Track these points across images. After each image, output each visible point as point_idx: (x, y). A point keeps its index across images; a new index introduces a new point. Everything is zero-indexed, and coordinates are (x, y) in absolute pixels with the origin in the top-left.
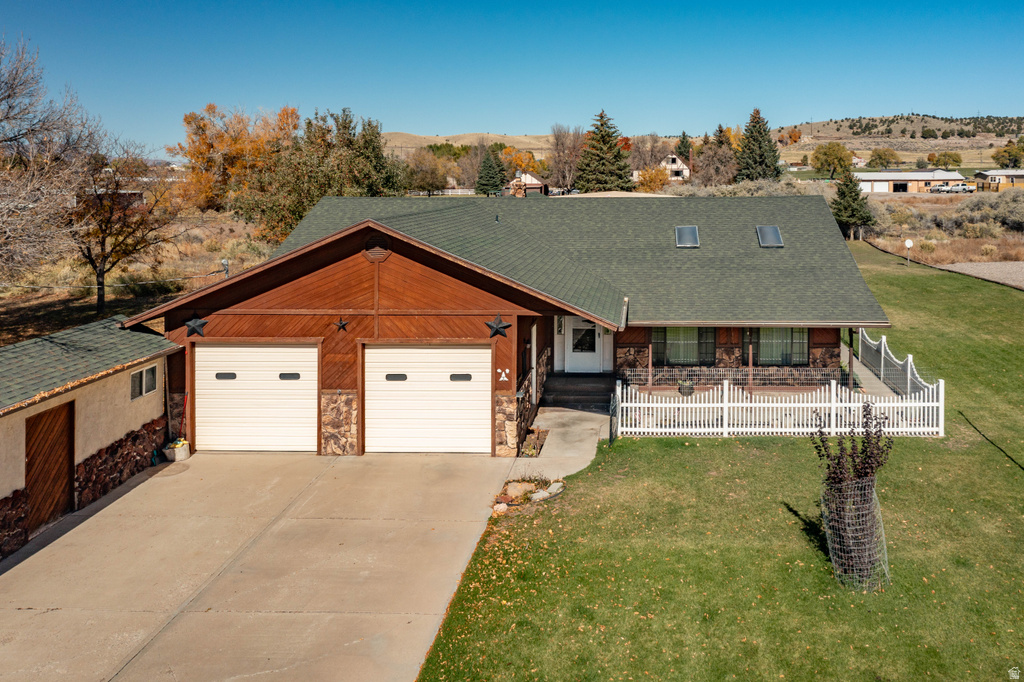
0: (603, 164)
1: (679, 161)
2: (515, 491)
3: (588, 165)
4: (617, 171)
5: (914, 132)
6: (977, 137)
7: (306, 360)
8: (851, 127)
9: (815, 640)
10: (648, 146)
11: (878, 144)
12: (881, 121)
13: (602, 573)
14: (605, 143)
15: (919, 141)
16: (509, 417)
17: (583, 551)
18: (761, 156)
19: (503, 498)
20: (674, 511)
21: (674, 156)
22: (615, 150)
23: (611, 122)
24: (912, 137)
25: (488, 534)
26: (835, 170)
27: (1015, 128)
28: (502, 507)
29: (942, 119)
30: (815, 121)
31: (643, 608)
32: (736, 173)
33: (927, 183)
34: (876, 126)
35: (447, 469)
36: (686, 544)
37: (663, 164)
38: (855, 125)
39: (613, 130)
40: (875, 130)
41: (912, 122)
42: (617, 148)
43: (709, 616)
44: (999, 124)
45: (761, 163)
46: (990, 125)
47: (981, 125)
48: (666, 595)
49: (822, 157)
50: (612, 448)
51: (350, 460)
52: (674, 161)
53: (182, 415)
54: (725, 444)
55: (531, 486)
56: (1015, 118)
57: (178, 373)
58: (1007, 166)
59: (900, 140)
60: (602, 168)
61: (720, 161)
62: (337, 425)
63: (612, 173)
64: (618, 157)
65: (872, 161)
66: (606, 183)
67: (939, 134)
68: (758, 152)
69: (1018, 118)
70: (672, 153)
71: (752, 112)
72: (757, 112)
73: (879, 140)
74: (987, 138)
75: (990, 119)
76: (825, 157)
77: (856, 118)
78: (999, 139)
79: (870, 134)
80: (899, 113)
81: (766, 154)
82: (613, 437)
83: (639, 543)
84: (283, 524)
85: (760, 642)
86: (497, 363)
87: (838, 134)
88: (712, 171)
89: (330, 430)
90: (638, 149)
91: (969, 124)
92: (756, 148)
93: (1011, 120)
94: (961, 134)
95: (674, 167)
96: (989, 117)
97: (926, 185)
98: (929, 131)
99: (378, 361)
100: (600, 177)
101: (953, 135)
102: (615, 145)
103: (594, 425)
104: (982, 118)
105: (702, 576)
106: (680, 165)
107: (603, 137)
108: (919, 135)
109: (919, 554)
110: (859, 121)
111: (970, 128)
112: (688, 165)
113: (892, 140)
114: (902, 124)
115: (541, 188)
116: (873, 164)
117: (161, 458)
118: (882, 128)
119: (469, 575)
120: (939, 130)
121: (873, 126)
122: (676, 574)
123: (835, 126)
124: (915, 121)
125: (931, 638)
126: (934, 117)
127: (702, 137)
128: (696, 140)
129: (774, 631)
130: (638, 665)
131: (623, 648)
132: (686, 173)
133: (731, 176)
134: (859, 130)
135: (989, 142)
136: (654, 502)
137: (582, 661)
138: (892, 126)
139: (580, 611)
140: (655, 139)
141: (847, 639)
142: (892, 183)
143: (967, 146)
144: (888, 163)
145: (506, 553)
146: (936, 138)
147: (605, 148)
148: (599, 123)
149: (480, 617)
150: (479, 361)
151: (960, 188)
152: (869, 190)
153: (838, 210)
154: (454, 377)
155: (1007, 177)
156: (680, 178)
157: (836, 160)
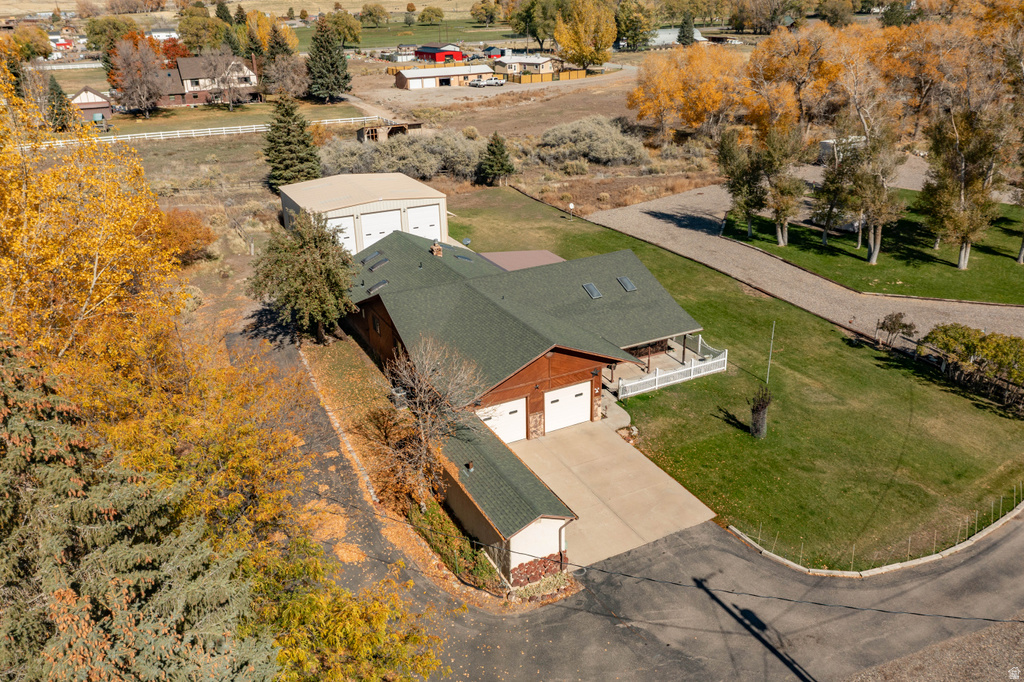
1: (245, 68)
2: (624, 434)
9: (765, 455)
13: (693, 454)
16: (599, 406)
17: (679, 449)
18: (332, 65)
19: (626, 438)
21: (239, 62)
25: (642, 452)
26: (345, 38)
31: (718, 460)
32: (310, 82)
33: (466, 77)
43: (736, 457)
45: (334, 72)
48: (719, 455)
50: (627, 405)
51: (544, 439)
54: (660, 394)
55: (626, 431)
62: (536, 427)
82: (620, 400)
83: (689, 441)
84: (574, 470)
85: (755, 460)
86: (592, 386)
89: (533, 429)
92: (328, 57)
95: (240, 73)
97: (464, 79)
99: (549, 397)
105: (720, 446)
106: (246, 71)
112: (254, 72)
115: (109, 107)
116: (365, 20)
119: (662, 466)
122: (712, 448)
125: (788, 447)
129: (755, 456)
131: (727, 471)
132: (254, 79)
133: (306, 85)
136: (674, 426)
141: (772, 453)
142: (438, 79)
144: (379, 18)
145: (661, 457)
149: (683, 476)
150: (586, 387)
151: (493, 82)
152: (420, 87)
153: (491, 166)
154: (576, 396)
155: (521, 64)
156: (248, 85)
157: (346, 30)
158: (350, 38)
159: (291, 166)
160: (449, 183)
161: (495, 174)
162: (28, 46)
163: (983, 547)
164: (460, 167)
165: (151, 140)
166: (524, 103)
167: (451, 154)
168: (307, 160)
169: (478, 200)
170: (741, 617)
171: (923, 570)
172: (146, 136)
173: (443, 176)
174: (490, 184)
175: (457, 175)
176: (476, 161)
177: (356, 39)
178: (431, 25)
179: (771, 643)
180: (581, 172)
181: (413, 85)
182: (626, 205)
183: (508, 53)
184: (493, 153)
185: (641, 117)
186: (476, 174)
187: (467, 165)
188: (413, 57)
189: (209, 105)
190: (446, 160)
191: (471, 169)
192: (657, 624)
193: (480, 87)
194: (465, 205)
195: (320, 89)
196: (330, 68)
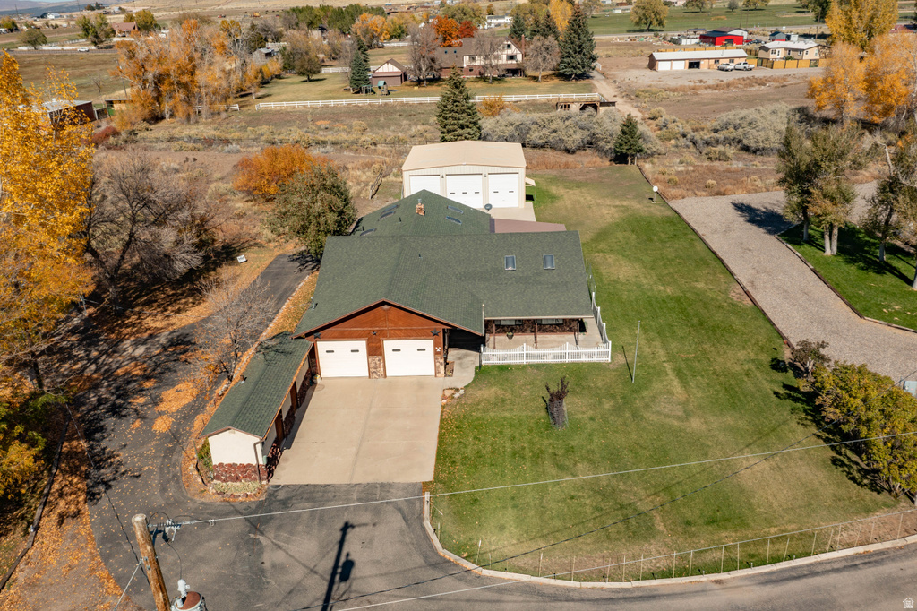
0: (456, 105)
1: (513, 47)
2: (448, 393)
3: (446, 106)
4: (467, 110)
7: (362, 345)
9: (542, 444)
13: (481, 425)
14: (457, 89)
16: (441, 364)
17: (475, 418)
19: (444, 397)
20: (504, 401)
21: (509, 43)
25: (442, 412)
26: (651, 22)
28: (445, 401)
31: (494, 436)
32: (559, 61)
33: (717, 61)
35: (419, 383)
36: (507, 414)
37: (500, 49)
43: (513, 438)
48: (501, 432)
49: (639, 11)
50: (481, 371)
51: (382, 379)
52: (509, 46)
53: (316, 366)
54: (522, 368)
55: (453, 391)
57: (313, 354)
61: (547, 50)
62: (376, 368)
63: (463, 112)
65: (689, 2)
68: (578, 43)
70: (507, 40)
76: (643, 11)
81: (584, 44)
82: (480, 366)
83: (492, 414)
84: (373, 411)
85: (526, 445)
86: (436, 345)
88: (540, 60)
89: (373, 370)
92: (576, 39)
95: (510, 52)
99: (388, 345)
100: (455, 115)
103: (471, 358)
105: (512, 426)
106: (514, 50)
107: (455, 84)
109: (580, 416)
112: (520, 51)
115: (401, 76)
116: (690, 5)
117: (313, 383)
119: (441, 428)
122: (503, 425)
125: (573, 443)
129: (531, 443)
130: (493, 453)
131: (489, 448)
132: (519, 57)
133: (555, 63)
136: (497, 398)
137: (478, 452)
139: (476, 438)
141: (550, 444)
142: (687, 62)
144: (703, 4)
145: (451, 420)
147: (457, 93)
149: (448, 441)
150: (428, 344)
151: (742, 66)
152: (668, 69)
153: (621, 145)
154: (419, 350)
155: (786, 49)
156: (514, 62)
157: (652, 14)
158: (655, 22)
159: (454, 131)
160: (592, 157)
162: (400, 27)
163: (636, 594)
165: (386, 104)
166: (757, 87)
168: (468, 127)
170: (340, 564)
171: (545, 591)
172: (404, 100)
173: (588, 151)
175: (599, 151)
177: (660, 23)
178: (756, 9)
179: (333, 593)
180: (723, 157)
181: (662, 66)
182: (724, 195)
183: (794, 38)
185: (820, 108)
188: (698, 40)
189: (481, 78)
190: (592, 135)
192: (276, 544)
193: (727, 70)
195: (566, 67)
196: (577, 48)
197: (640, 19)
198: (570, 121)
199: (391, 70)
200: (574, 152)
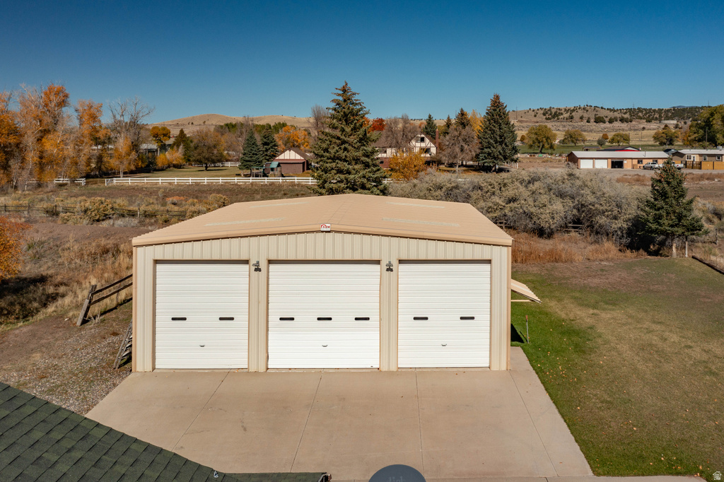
0: (345, 149)
1: (427, 140)
3: (326, 150)
4: (363, 159)
5: (589, 118)
6: (633, 123)
8: (544, 114)
10: (400, 126)
11: (564, 126)
12: (565, 110)
14: (347, 123)
15: (593, 125)
18: (501, 137)
21: (423, 136)
22: (361, 132)
23: (356, 97)
24: (588, 122)
26: (543, 146)
27: (658, 116)
29: (608, 109)
30: (519, 109)
32: (478, 151)
33: (640, 161)
34: (562, 114)
37: (413, 142)
38: (547, 113)
39: (358, 107)
40: (562, 117)
41: (587, 111)
42: (363, 128)
44: (646, 113)
45: (501, 143)
46: (640, 114)
47: (634, 114)
49: (534, 136)
52: (422, 140)
56: (657, 109)
58: (665, 144)
59: (579, 124)
60: (343, 154)
61: (465, 140)
63: (357, 160)
64: (364, 140)
65: (565, 139)
66: (349, 173)
67: (607, 120)
68: (498, 133)
69: (659, 109)
70: (421, 133)
71: (492, 97)
72: (497, 97)
73: (565, 124)
74: (640, 123)
75: (640, 110)
76: (536, 136)
77: (548, 107)
78: (649, 124)
79: (558, 119)
80: (577, 105)
81: (505, 135)
87: (535, 119)
88: (457, 150)
90: (390, 129)
91: (625, 113)
92: (497, 129)
93: (654, 111)
94: (622, 120)
95: (423, 145)
96: (639, 109)
97: (639, 162)
98: (599, 117)
100: (341, 165)
101: (616, 121)
102: (361, 126)
104: (634, 109)
106: (427, 143)
107: (345, 115)
108: (592, 120)
110: (550, 110)
111: (627, 116)
112: (434, 143)
113: (574, 124)
114: (580, 113)
115: (303, 163)
116: (566, 141)
118: (566, 115)
120: (606, 117)
121: (559, 113)
123: (533, 114)
124: (590, 110)
126: (602, 108)
127: (446, 120)
128: (440, 121)
132: (434, 150)
133: (474, 154)
134: (550, 116)
135: (642, 126)
138: (573, 114)
140: (405, 120)
142: (610, 161)
143: (627, 129)
144: (577, 140)
146: (604, 122)
147: (348, 129)
148: (341, 98)
152: (591, 167)
153: (657, 219)
156: (428, 155)
157: (544, 139)
158: (546, 146)
160: (582, 245)
161: (667, 234)
164: (602, 220)
167: (591, 199)
169: (624, 274)
173: (573, 234)
174: (656, 253)
175: (597, 233)
176: (632, 211)
181: (584, 165)
184: (664, 195)
186: (630, 233)
187: (615, 218)
190: (581, 207)
191: (621, 224)
194: (595, 281)
195: (486, 158)
196: (498, 138)
197: (534, 142)
198: (537, 184)
199: (292, 157)
200: (550, 235)
